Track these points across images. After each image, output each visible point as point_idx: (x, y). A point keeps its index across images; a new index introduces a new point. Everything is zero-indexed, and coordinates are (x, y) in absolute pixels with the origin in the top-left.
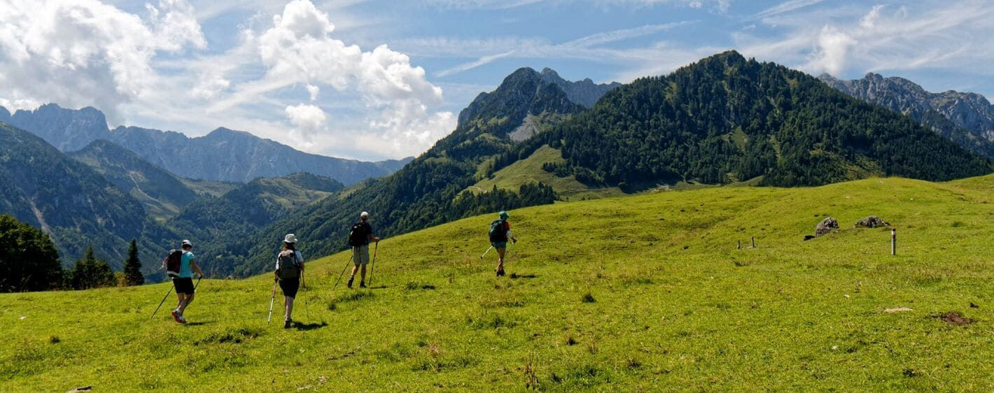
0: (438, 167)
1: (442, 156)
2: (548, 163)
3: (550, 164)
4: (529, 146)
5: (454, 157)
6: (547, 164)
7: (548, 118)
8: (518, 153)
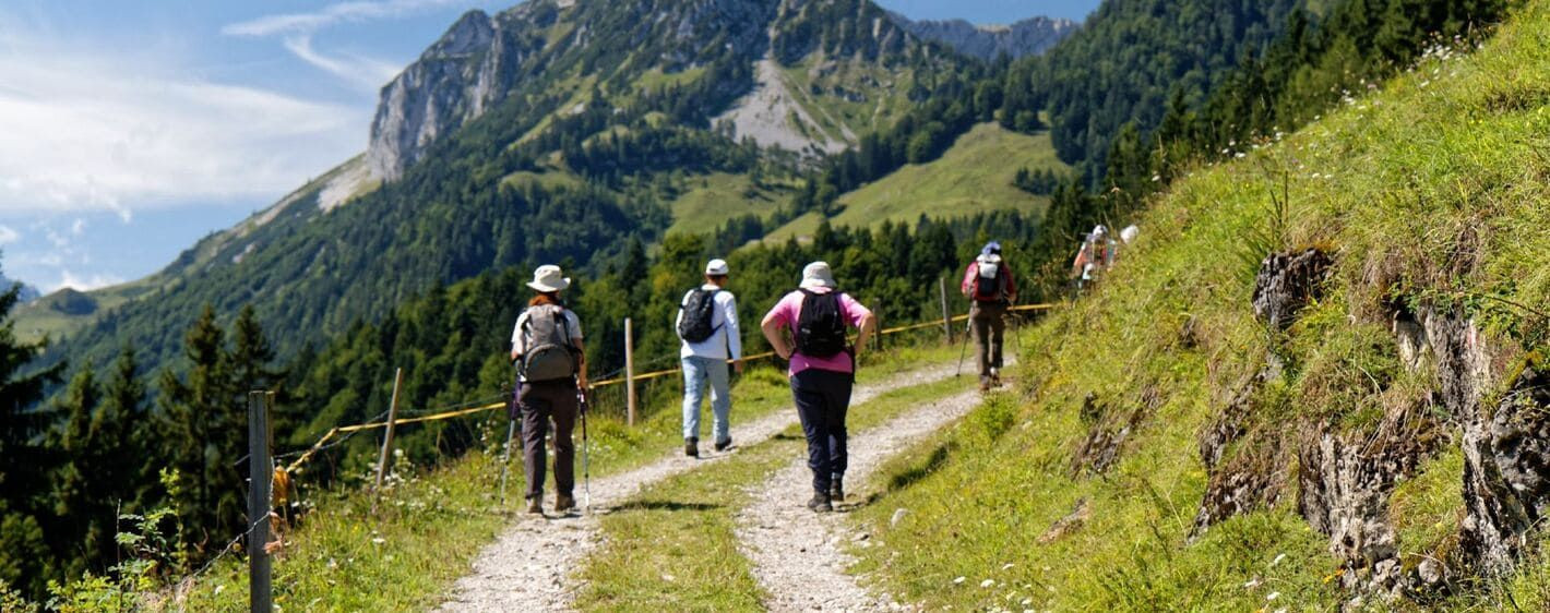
0: (557, 199)
1: (555, 168)
2: (1031, 169)
3: (1038, 173)
4: (938, 125)
5: (592, 173)
6: (1026, 172)
7: (834, 79)
8: (904, 147)
